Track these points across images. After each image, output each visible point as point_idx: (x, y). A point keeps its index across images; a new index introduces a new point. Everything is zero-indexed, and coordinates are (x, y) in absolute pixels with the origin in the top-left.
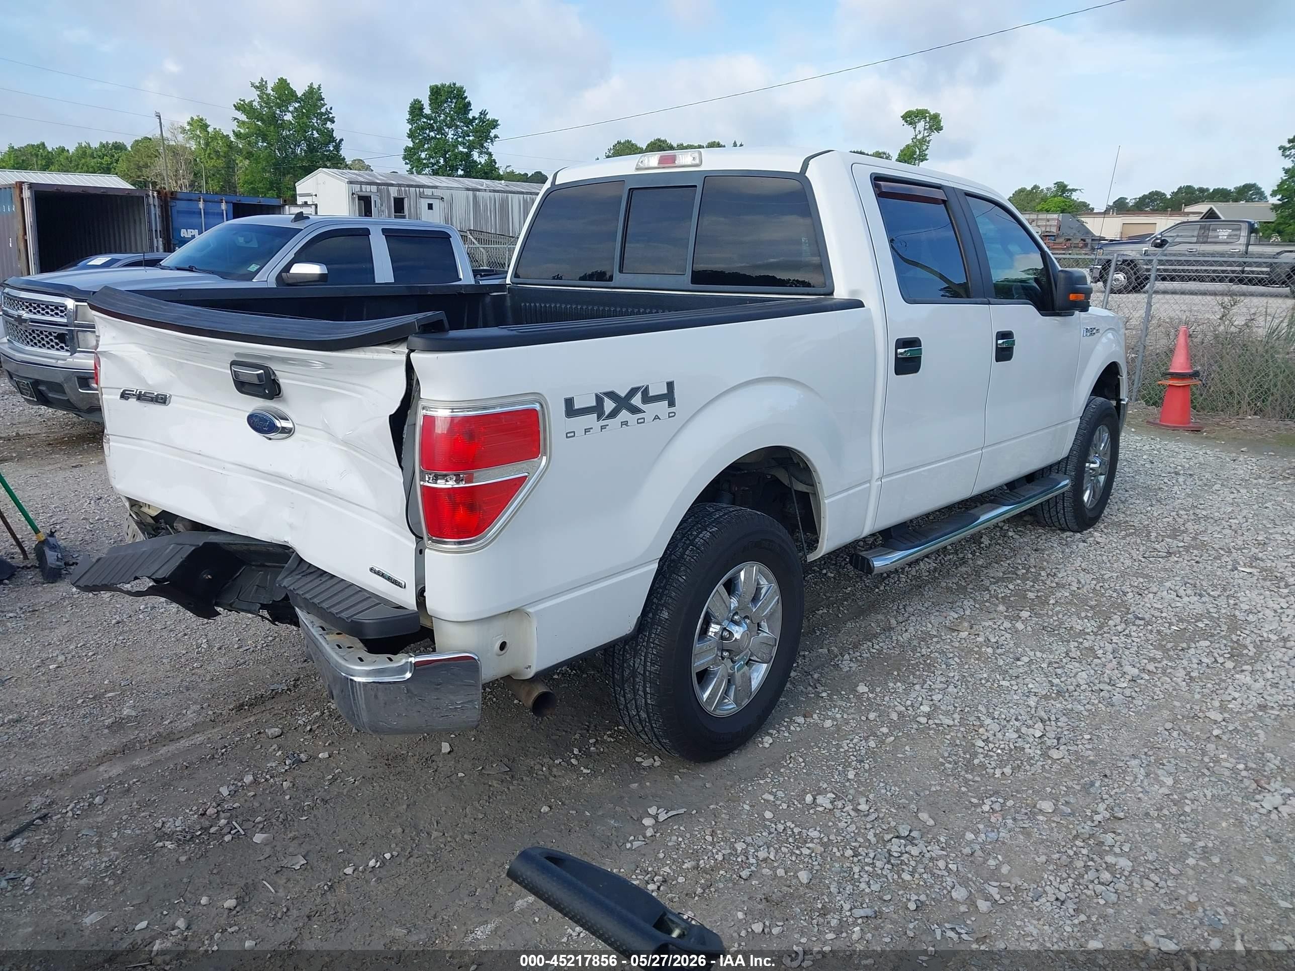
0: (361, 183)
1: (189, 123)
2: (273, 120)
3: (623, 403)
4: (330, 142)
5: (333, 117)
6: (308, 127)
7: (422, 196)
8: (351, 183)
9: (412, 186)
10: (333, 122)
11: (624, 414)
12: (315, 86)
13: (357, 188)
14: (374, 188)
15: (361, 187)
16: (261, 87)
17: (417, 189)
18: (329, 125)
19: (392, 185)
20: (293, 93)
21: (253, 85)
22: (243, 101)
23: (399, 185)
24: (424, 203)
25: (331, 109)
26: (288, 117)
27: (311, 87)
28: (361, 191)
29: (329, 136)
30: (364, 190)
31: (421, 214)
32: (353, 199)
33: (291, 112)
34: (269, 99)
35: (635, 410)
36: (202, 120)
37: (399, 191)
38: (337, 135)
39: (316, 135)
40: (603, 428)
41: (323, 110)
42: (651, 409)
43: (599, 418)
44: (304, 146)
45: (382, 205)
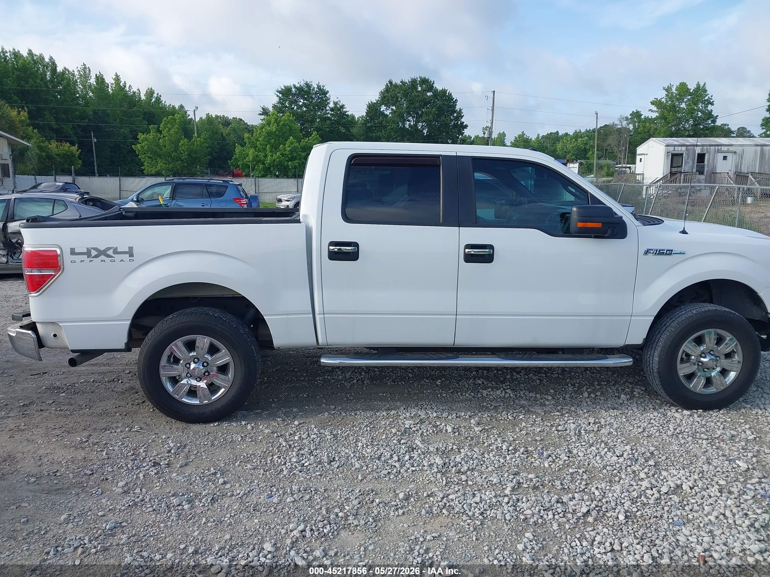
0: (675, 146)
1: (631, 115)
2: (674, 109)
3: (101, 253)
4: (708, 119)
5: (713, 101)
6: (695, 110)
7: (719, 151)
8: (667, 146)
9: (710, 145)
10: (712, 104)
11: (103, 257)
12: (702, 85)
13: (671, 149)
14: (684, 148)
15: (674, 148)
16: (668, 90)
17: (717, 147)
18: (710, 107)
19: (697, 146)
20: (688, 90)
21: (664, 88)
22: (657, 99)
23: (703, 146)
24: (720, 156)
25: (712, 96)
26: (683, 105)
27: (698, 85)
28: (674, 150)
29: (709, 115)
30: (676, 149)
31: (717, 163)
32: (668, 156)
33: (685, 102)
34: (672, 95)
35: (109, 256)
36: (639, 112)
37: (702, 149)
38: (714, 114)
39: (700, 114)
40: (90, 261)
41: (706, 98)
42: (118, 257)
43: (88, 257)
44: (691, 122)
45: (688, 159)
